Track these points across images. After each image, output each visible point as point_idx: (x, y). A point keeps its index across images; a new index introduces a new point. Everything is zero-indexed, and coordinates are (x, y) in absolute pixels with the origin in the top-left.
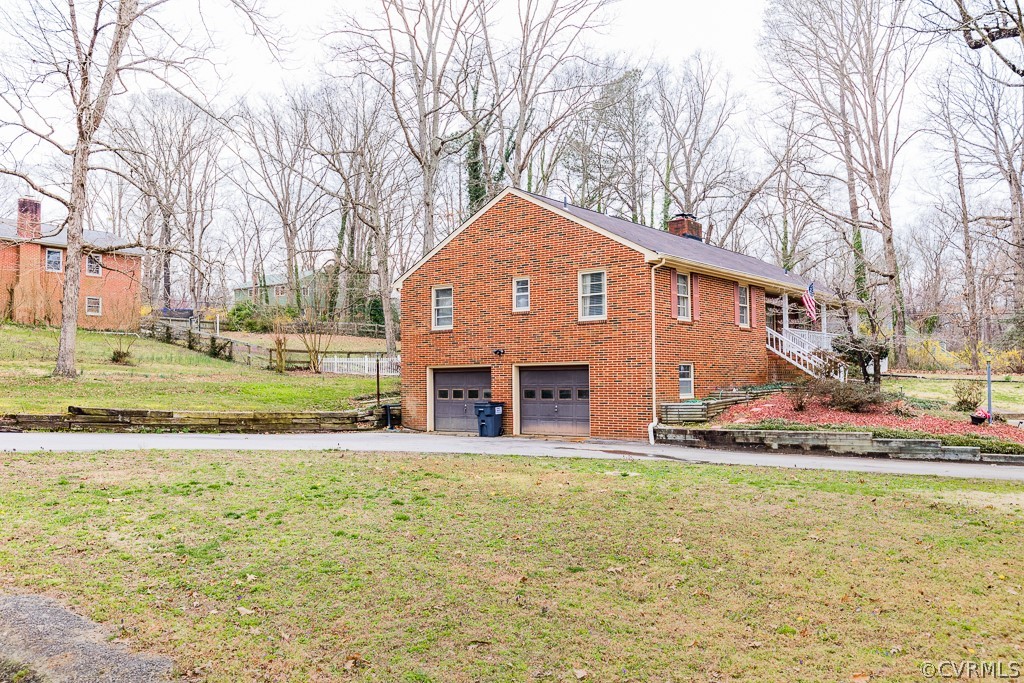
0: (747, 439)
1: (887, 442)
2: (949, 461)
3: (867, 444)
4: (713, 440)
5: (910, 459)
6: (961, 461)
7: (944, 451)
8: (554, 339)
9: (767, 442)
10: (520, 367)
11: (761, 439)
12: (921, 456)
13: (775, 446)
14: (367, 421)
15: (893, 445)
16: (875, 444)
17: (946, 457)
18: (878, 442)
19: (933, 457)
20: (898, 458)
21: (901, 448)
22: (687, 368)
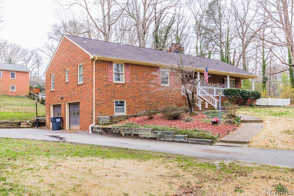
0: (116, 131)
1: (156, 133)
2: (177, 142)
3: (150, 133)
4: (107, 132)
5: (164, 141)
6: (181, 142)
7: (175, 137)
8: (73, 92)
9: (121, 133)
10: (69, 103)
11: (120, 131)
12: (167, 139)
13: (123, 134)
14: (29, 125)
15: (158, 134)
16: (153, 134)
17: (175, 140)
18: (153, 132)
19: (171, 140)
20: (160, 140)
21: (160, 135)
22: (123, 102)
